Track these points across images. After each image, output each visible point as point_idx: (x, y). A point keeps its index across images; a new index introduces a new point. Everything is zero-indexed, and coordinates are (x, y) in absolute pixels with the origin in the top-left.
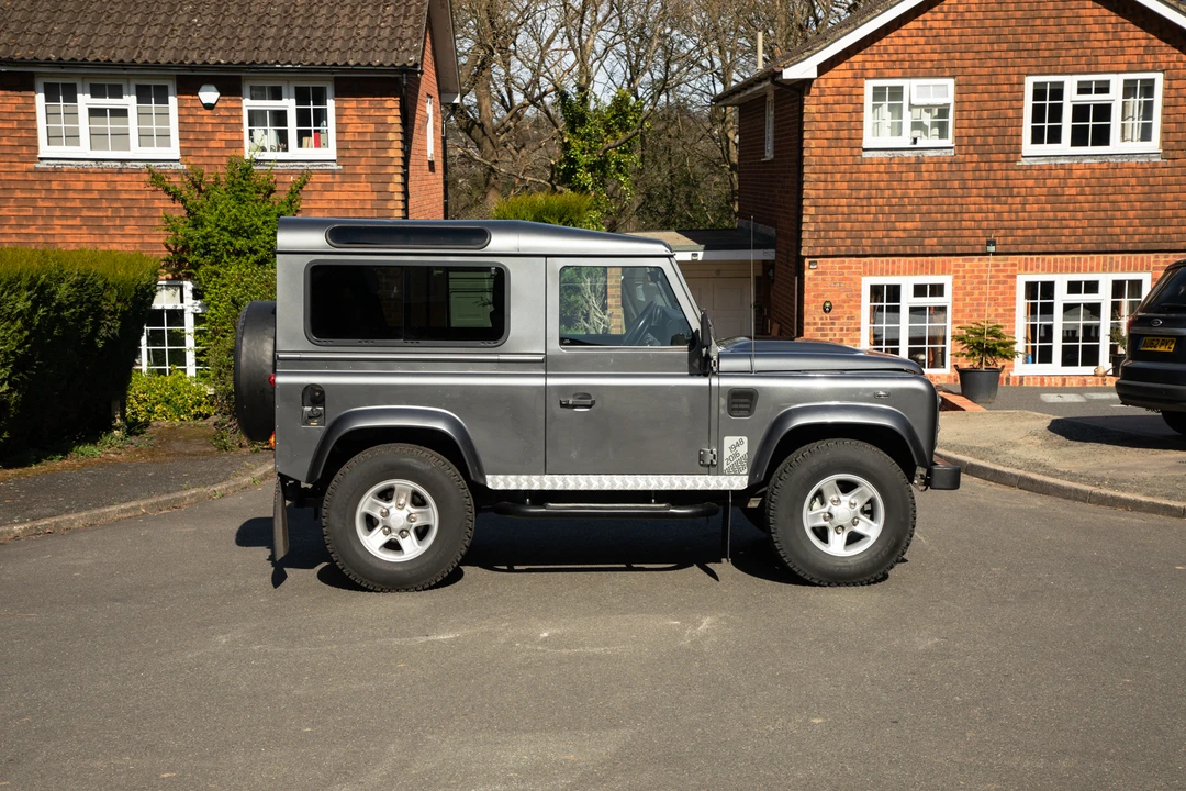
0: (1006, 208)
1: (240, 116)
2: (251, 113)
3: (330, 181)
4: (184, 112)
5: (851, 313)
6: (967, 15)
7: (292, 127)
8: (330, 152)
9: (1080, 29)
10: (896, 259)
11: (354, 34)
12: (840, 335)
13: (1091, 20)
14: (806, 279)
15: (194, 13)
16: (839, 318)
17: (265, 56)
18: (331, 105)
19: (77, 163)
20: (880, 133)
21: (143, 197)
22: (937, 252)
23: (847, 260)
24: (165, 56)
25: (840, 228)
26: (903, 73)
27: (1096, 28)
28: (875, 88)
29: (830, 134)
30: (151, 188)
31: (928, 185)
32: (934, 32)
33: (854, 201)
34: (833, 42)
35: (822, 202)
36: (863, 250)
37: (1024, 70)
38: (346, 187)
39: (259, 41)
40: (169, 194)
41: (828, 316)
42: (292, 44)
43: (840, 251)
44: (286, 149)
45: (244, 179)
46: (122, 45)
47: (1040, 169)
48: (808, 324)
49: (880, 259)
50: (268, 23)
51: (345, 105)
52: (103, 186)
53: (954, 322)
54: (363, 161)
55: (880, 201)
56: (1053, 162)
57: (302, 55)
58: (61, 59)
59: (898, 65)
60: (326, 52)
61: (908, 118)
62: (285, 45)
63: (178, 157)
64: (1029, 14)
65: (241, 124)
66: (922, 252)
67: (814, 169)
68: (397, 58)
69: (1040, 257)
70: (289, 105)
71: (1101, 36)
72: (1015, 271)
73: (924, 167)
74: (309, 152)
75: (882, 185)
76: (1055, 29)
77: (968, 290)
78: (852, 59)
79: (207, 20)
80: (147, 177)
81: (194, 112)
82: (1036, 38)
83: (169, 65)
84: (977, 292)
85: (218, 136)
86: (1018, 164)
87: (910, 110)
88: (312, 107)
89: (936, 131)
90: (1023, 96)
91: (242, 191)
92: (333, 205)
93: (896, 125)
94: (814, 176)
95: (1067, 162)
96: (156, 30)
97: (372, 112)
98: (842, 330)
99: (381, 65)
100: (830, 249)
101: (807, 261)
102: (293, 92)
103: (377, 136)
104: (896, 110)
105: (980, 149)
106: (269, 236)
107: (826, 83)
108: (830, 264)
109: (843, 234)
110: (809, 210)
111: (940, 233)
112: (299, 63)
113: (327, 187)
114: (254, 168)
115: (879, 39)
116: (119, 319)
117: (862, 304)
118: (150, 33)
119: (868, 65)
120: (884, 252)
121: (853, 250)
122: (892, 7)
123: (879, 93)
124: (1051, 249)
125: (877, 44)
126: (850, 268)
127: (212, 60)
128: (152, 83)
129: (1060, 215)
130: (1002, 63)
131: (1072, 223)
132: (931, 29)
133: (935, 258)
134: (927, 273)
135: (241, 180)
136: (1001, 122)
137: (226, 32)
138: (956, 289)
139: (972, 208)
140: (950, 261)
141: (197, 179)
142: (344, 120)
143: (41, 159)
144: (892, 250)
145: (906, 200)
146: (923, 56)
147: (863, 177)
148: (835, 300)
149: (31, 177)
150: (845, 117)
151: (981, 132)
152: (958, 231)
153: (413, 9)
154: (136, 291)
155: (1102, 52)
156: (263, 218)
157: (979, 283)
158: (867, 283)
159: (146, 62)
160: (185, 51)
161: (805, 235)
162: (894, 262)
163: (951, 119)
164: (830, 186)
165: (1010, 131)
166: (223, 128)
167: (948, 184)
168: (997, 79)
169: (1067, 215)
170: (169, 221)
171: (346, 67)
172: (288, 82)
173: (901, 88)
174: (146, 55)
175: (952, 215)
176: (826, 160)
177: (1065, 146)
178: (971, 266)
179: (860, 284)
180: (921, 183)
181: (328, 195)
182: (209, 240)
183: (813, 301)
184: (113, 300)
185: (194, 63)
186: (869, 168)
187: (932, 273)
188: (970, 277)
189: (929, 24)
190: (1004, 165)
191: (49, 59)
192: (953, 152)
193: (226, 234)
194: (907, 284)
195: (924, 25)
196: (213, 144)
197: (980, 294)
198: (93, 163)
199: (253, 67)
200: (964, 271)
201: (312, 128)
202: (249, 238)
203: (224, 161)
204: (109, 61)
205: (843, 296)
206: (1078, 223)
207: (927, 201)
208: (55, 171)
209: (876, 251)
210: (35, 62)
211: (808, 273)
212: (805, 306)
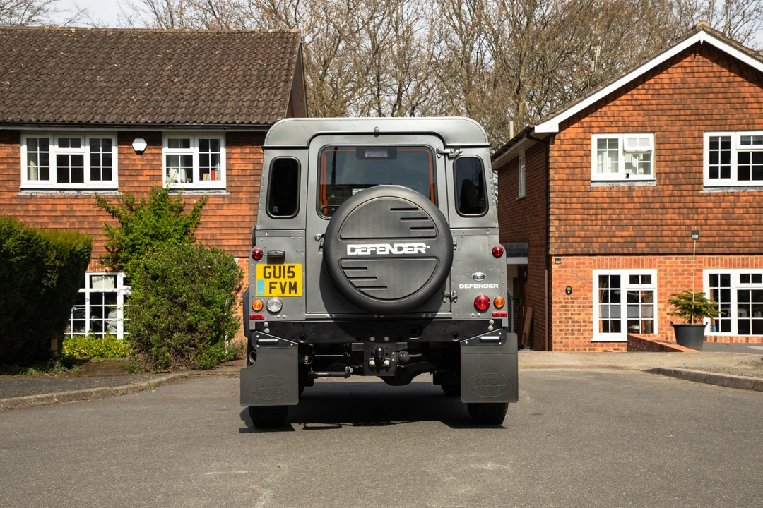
0: (694, 222)
1: (160, 159)
2: (168, 157)
3: (221, 202)
4: (122, 157)
5: (586, 295)
6: (662, 91)
7: (196, 167)
8: (222, 183)
9: (741, 101)
10: (617, 257)
11: (240, 105)
12: (578, 310)
13: (748, 95)
14: (553, 271)
15: (132, 93)
16: (577, 299)
17: (179, 118)
18: (223, 152)
19: (47, 192)
20: (603, 170)
21: (91, 214)
22: (645, 252)
23: (582, 258)
24: (110, 118)
25: (576, 235)
26: (618, 130)
27: (752, 100)
28: (599, 140)
29: (568, 171)
30: (98, 209)
31: (638, 206)
32: (639, 102)
33: (586, 217)
34: (569, 108)
35: (563, 217)
36: (593, 251)
37: (703, 128)
38: (232, 207)
39: (175, 109)
40: (110, 212)
41: (569, 297)
42: (198, 111)
43: (576, 251)
44: (191, 182)
45: (162, 201)
46: (81, 112)
47: (717, 195)
48: (556, 302)
49: (605, 257)
50: (182, 98)
51: (233, 151)
52: (65, 207)
53: (660, 302)
54: (244, 189)
55: (604, 217)
56: (726, 191)
57: (204, 118)
58: (39, 121)
59: (614, 124)
60: (221, 116)
61: (622, 160)
62: (193, 112)
63: (117, 187)
64: (705, 91)
65: (161, 165)
66: (635, 252)
67: (558, 194)
68: (269, 119)
69: (719, 256)
70: (194, 152)
71: (755, 105)
72: (701, 266)
73: (634, 194)
74: (207, 183)
75: (605, 206)
76: (723, 101)
77: (669, 279)
78: (583, 120)
79: (140, 97)
80: (94, 201)
81: (129, 156)
82: (710, 106)
83: (113, 125)
84: (675, 281)
85: (145, 173)
86: (701, 192)
87: (624, 155)
88: (210, 153)
89: (642, 170)
90: (703, 146)
91: (160, 209)
92: (222, 219)
93: (614, 165)
94: (557, 199)
95: (735, 191)
96: (105, 103)
97: (251, 156)
98: (579, 306)
99: (258, 123)
100: (570, 250)
101: (554, 258)
102: (197, 143)
103: (254, 172)
104: (614, 155)
105: (674, 182)
106: (177, 239)
107: (564, 136)
108: (570, 261)
109: (579, 240)
110: (554, 223)
111: (647, 239)
112: (202, 122)
113: (219, 207)
114: (169, 194)
115: (601, 107)
116: (57, 273)
117: (594, 289)
118: (101, 105)
119: (594, 124)
120: (608, 252)
121: (586, 251)
122: (610, 84)
123: (601, 143)
124: (727, 251)
125: (599, 110)
126: (584, 263)
127: (143, 121)
128: (101, 137)
129: (732, 228)
130: (687, 123)
131: (741, 233)
132: (637, 100)
133: (644, 257)
134: (639, 267)
135: (160, 202)
136: (688, 164)
137: (153, 104)
138: (660, 279)
139: (670, 222)
140: (655, 259)
141: (129, 201)
142: (232, 161)
143: (22, 189)
144: (614, 251)
145: (623, 216)
146: (631, 119)
147: (592, 200)
148: (574, 286)
149: (14, 201)
150: (578, 159)
151: (674, 169)
152: (660, 238)
153: (281, 90)
154: (72, 254)
155: (757, 116)
156: (174, 227)
157: (676, 274)
158: (597, 273)
159: (97, 122)
160: (124, 116)
161: (552, 240)
162: (615, 259)
163: (652, 161)
164: (569, 206)
165: (694, 169)
166: (148, 168)
167: (652, 206)
168: (683, 134)
169: (737, 227)
170: (108, 229)
171: (234, 125)
172: (194, 136)
173: (617, 140)
174: (97, 118)
175: (655, 228)
176: (566, 188)
177: (733, 180)
178: (670, 263)
179: (592, 275)
180: (632, 205)
181: (220, 212)
182: (136, 242)
183: (559, 287)
184: (53, 258)
185: (130, 122)
186: (596, 194)
187: (643, 267)
188: (670, 270)
189: (635, 97)
190: (691, 193)
191: (31, 121)
192: (655, 183)
193: (148, 238)
194: (625, 275)
195: (632, 97)
196: (141, 178)
197: (678, 282)
198: (58, 192)
199: (170, 125)
200: (666, 266)
201: (210, 167)
202: (163, 240)
203: (148, 189)
204: (71, 121)
205: (580, 283)
206: (745, 234)
207: (637, 217)
208: (32, 197)
209: (603, 251)
210: (21, 123)
211: (554, 267)
212: (553, 290)
